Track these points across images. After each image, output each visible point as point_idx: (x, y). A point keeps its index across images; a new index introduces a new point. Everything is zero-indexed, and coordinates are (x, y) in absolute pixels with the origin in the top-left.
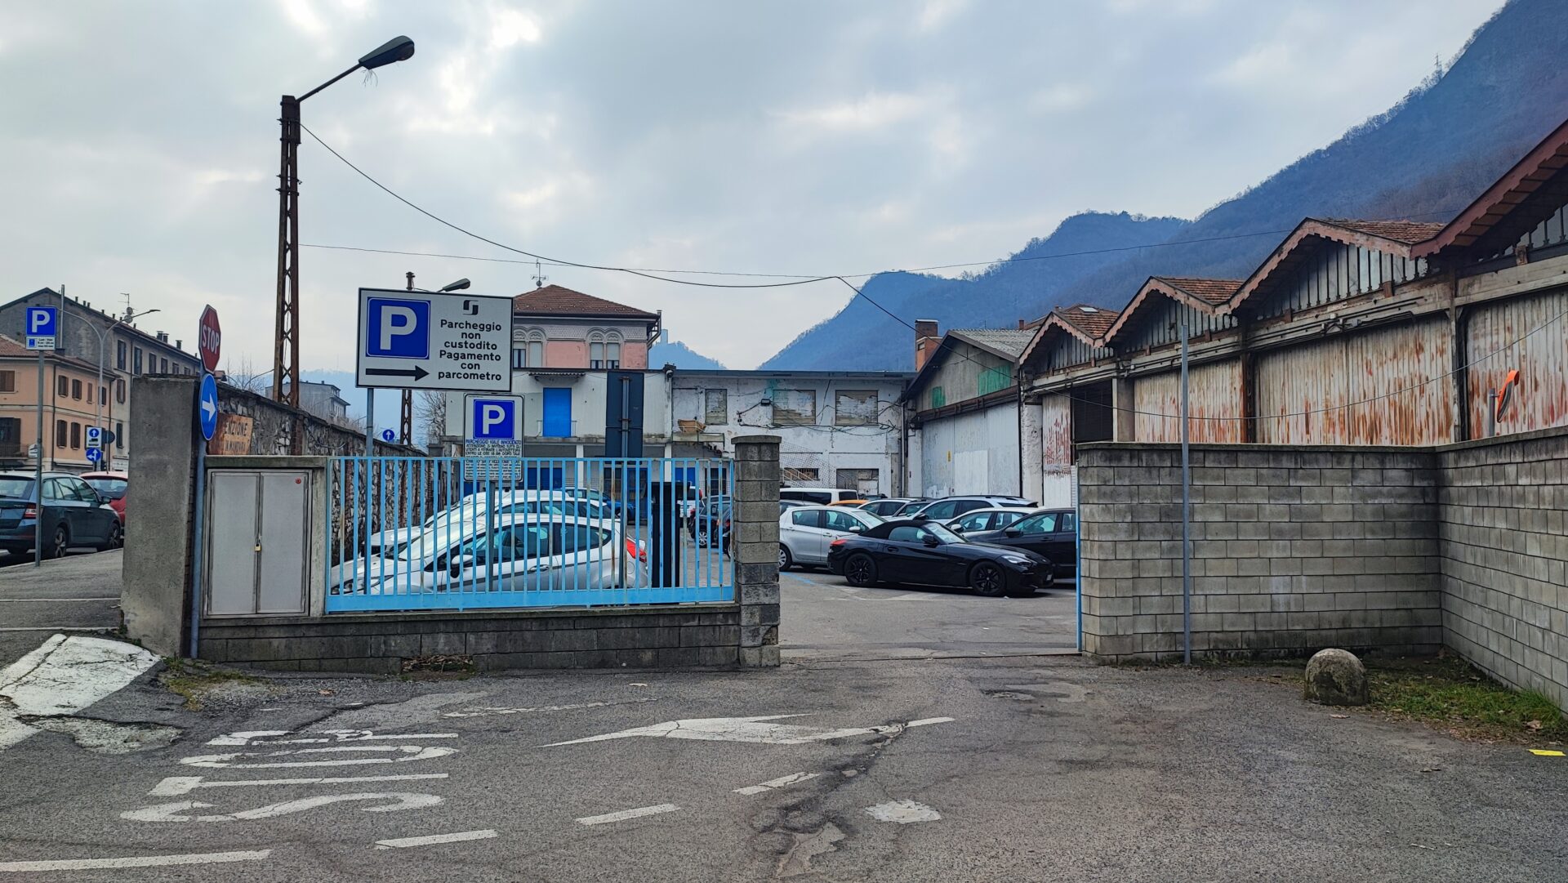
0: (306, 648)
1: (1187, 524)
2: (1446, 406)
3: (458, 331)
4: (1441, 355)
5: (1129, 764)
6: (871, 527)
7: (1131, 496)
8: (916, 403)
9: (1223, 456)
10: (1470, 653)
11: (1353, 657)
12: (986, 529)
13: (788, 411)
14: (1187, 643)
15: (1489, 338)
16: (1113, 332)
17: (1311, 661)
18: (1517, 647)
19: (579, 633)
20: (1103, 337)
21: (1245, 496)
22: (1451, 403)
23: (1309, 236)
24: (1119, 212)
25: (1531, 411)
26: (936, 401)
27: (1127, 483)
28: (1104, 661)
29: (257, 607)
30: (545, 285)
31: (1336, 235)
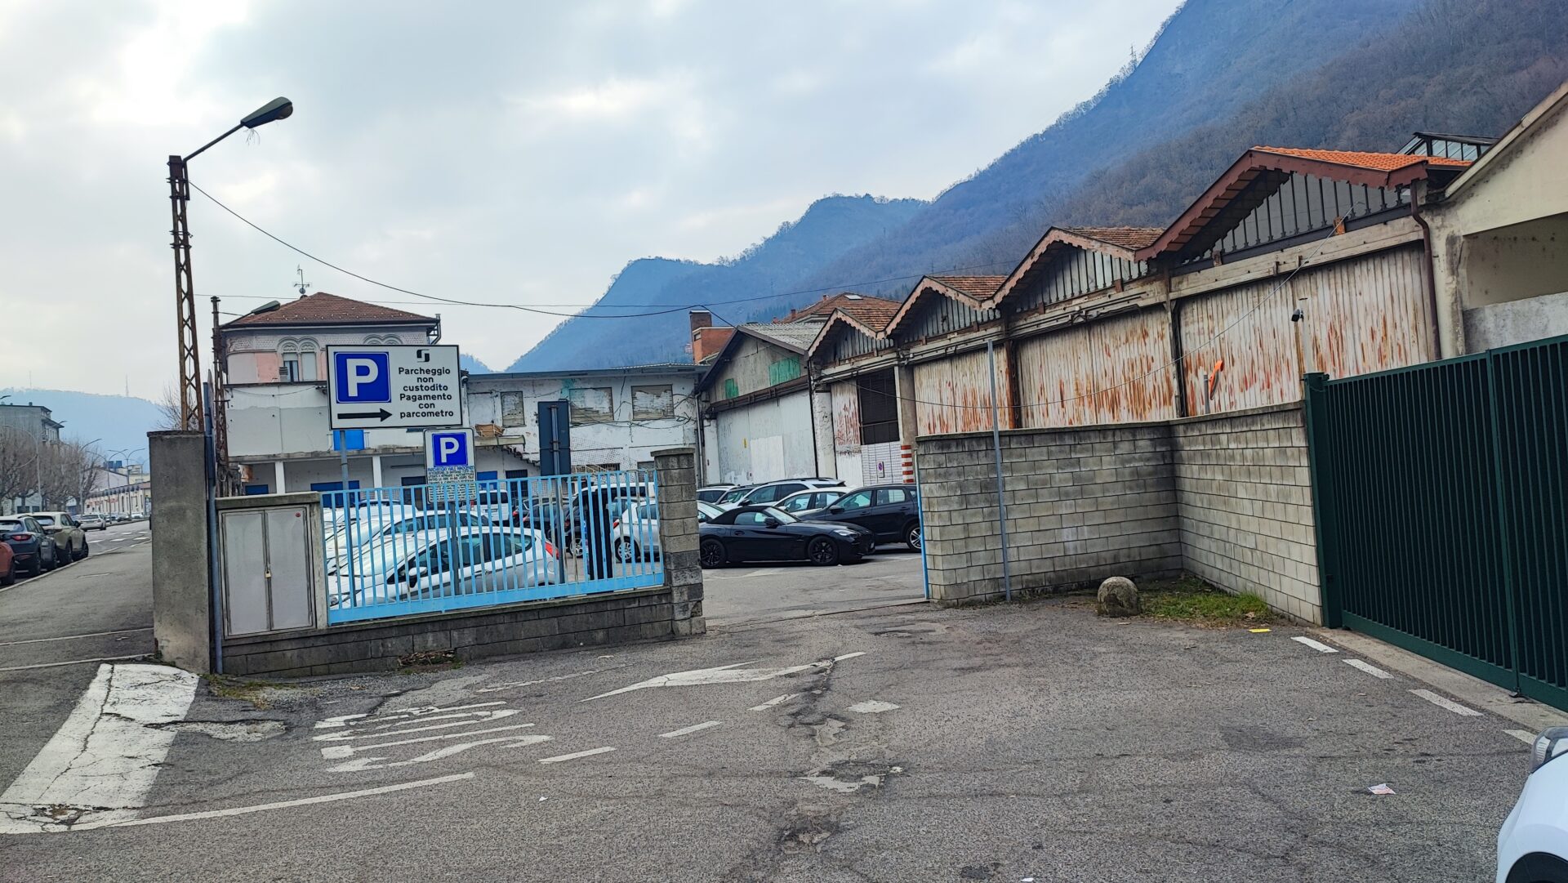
0: (317, 655)
1: (1001, 493)
2: (1168, 380)
3: (414, 376)
4: (1162, 339)
5: (1000, 666)
6: (714, 517)
7: (959, 475)
8: (709, 395)
9: (1023, 438)
10: (1203, 572)
11: (1129, 582)
12: (808, 508)
13: (586, 409)
14: (1008, 584)
15: (1196, 324)
16: (893, 325)
17: (1101, 587)
18: (1235, 564)
19: (543, 622)
20: (884, 330)
21: (1040, 468)
22: (1171, 378)
23: (1054, 242)
24: (862, 195)
25: (1230, 382)
26: (729, 392)
27: (955, 465)
28: (948, 604)
29: (271, 625)
30: (309, 292)
31: (1077, 242)
